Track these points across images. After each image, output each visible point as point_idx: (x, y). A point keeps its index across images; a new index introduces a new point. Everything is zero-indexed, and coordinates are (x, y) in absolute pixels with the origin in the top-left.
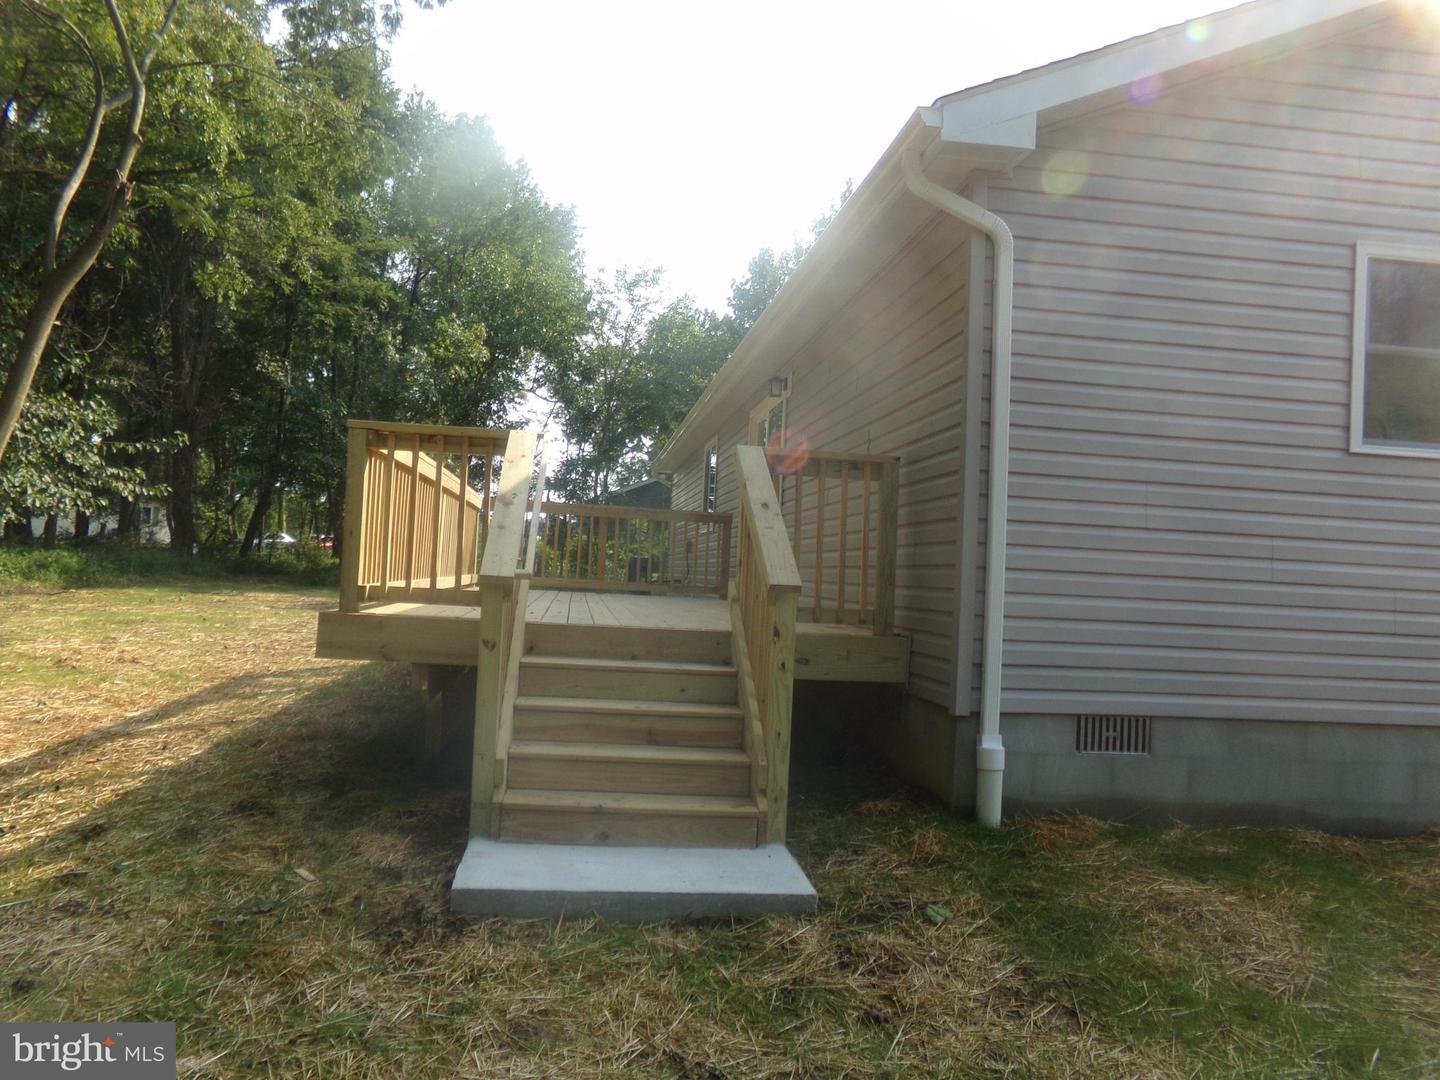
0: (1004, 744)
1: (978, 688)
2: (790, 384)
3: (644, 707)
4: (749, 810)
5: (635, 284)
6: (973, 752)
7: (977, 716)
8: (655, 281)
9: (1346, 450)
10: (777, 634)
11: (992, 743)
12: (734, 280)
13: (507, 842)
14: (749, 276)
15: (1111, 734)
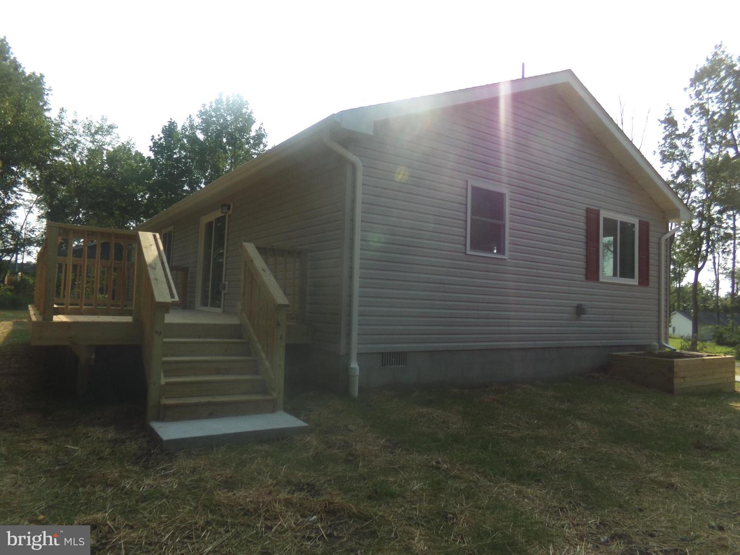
0: (359, 365)
1: (349, 343)
2: (231, 207)
3: (214, 358)
4: (268, 397)
5: (96, 133)
6: (347, 369)
7: (348, 355)
8: (109, 133)
9: (465, 253)
10: (278, 324)
11: (354, 365)
12: (153, 136)
13: (169, 421)
14: (162, 135)
15: (393, 359)
